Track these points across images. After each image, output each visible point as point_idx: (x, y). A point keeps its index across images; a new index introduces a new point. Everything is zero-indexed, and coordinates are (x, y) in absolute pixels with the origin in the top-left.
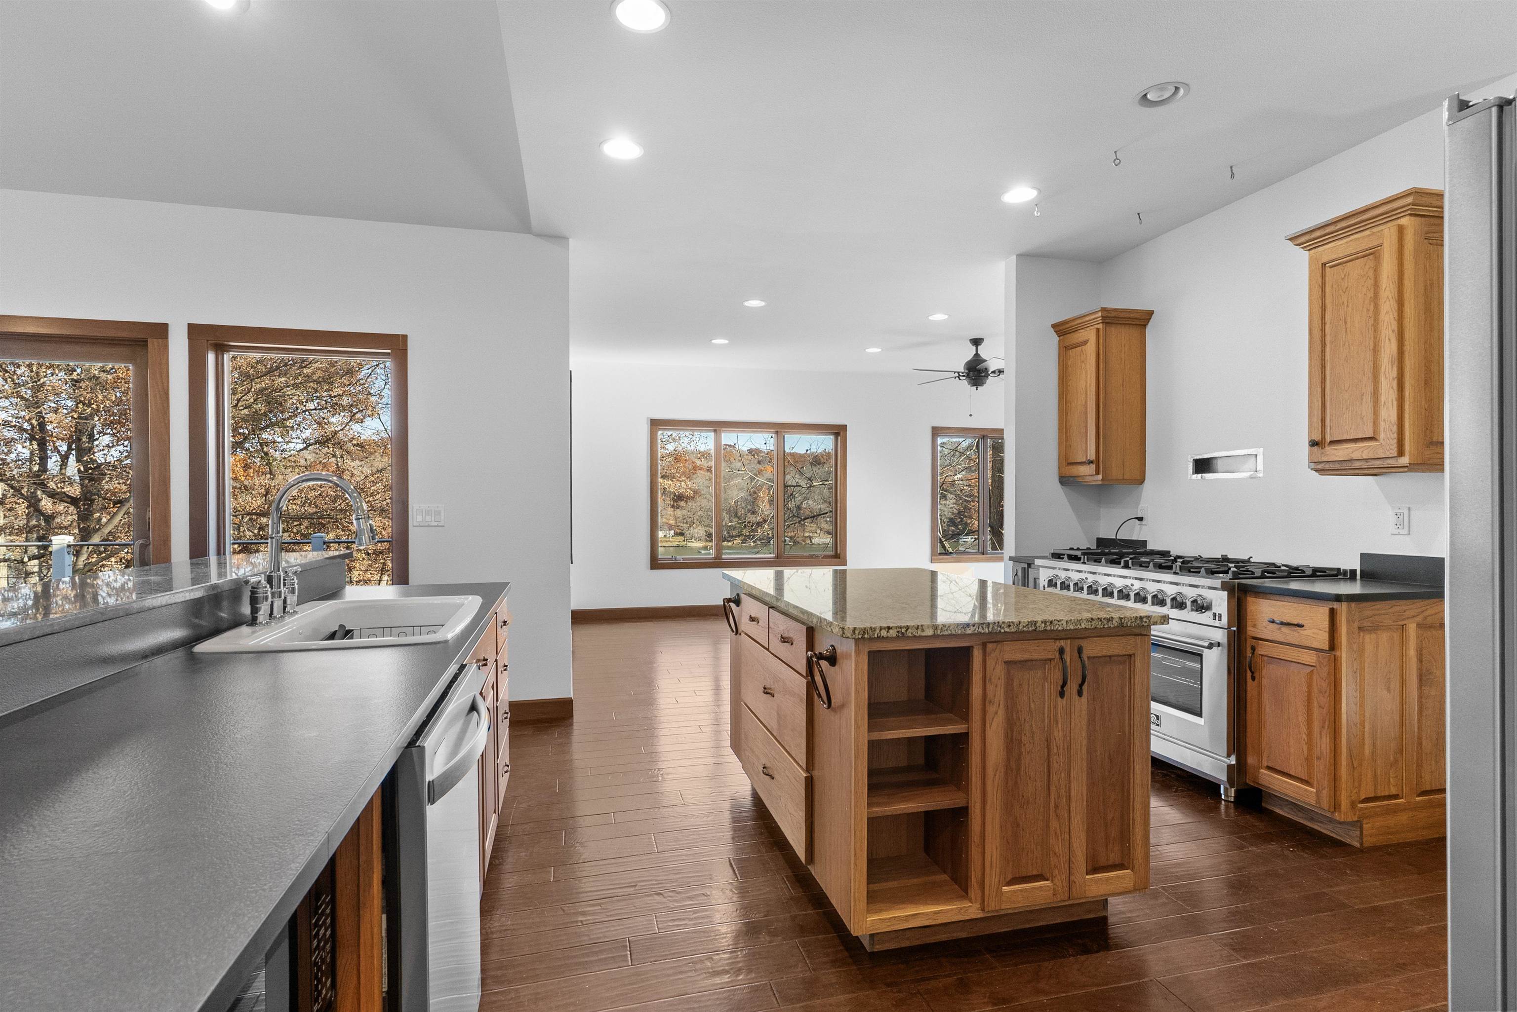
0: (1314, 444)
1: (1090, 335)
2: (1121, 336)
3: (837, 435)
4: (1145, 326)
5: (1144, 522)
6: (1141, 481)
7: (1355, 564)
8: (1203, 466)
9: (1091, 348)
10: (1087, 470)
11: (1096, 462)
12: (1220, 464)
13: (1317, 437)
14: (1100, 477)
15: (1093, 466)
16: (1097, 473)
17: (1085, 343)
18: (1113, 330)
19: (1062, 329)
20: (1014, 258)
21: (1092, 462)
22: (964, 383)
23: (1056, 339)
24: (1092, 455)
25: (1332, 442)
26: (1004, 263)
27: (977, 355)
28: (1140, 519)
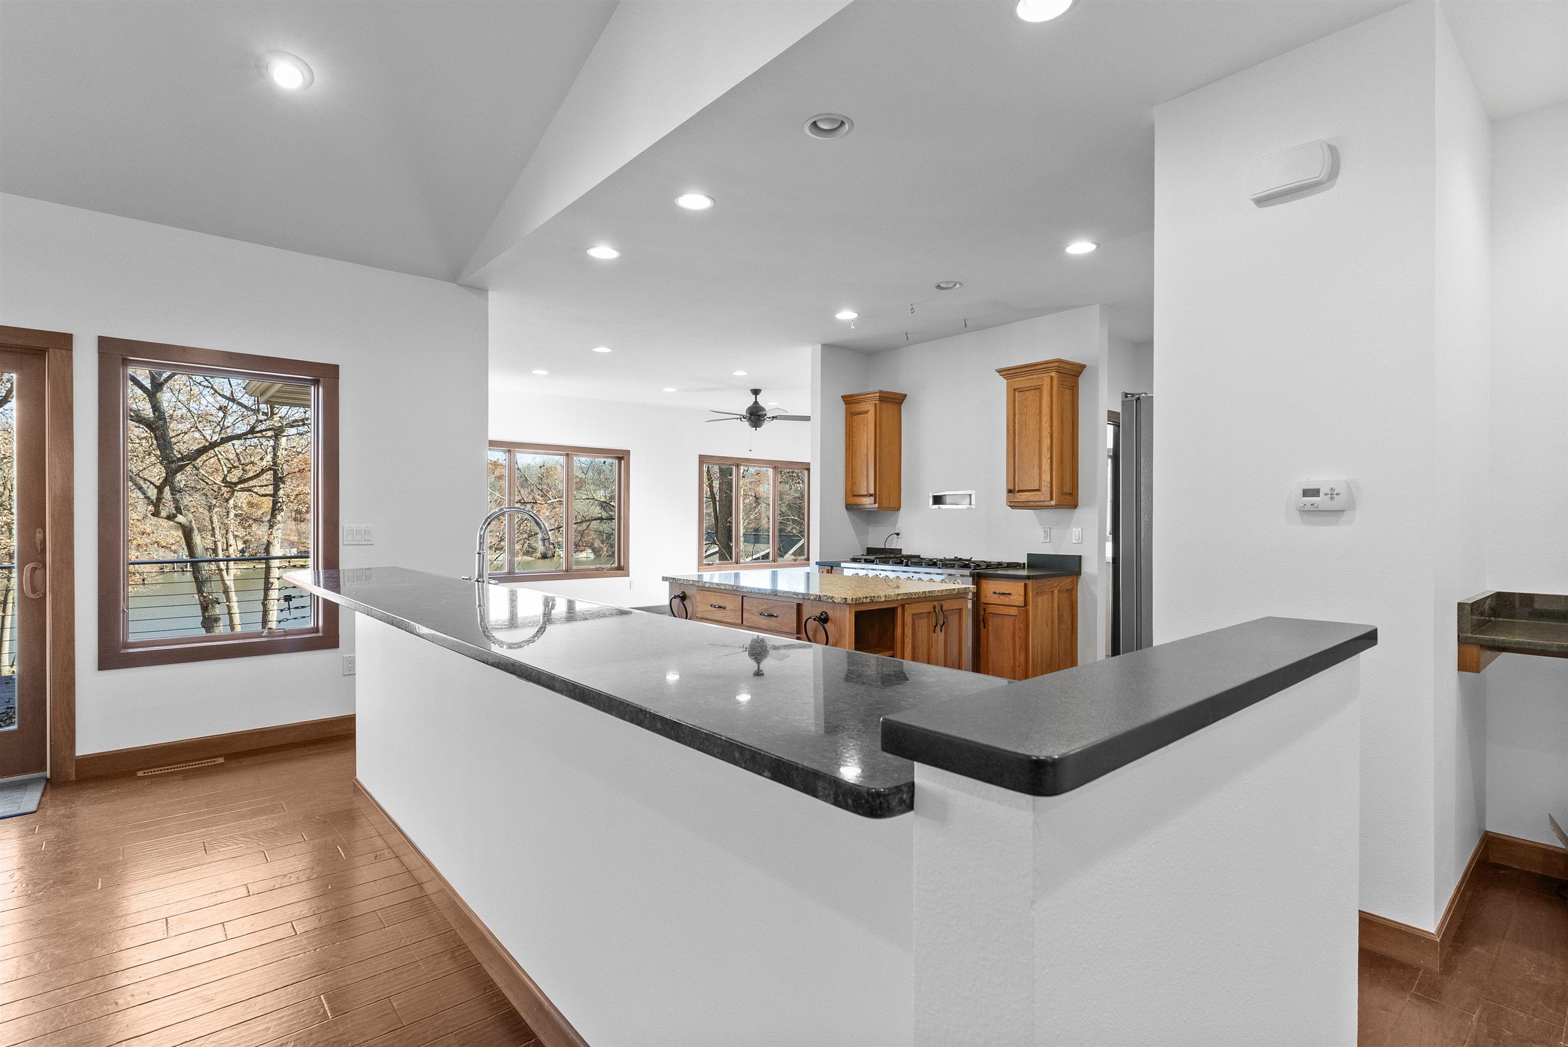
0: (1010, 491)
1: (869, 407)
2: (889, 409)
3: (620, 459)
4: (901, 404)
5: (900, 536)
6: (898, 509)
7: (1024, 560)
8: (938, 500)
9: (871, 416)
10: (868, 502)
11: (874, 495)
12: (948, 500)
13: (1011, 487)
14: (877, 505)
15: (873, 498)
16: (875, 503)
17: (866, 412)
18: (884, 405)
19: (849, 400)
20: (819, 346)
21: (871, 495)
22: (746, 424)
23: (843, 406)
24: (872, 492)
25: (1019, 491)
26: (810, 348)
27: (756, 402)
28: (898, 534)
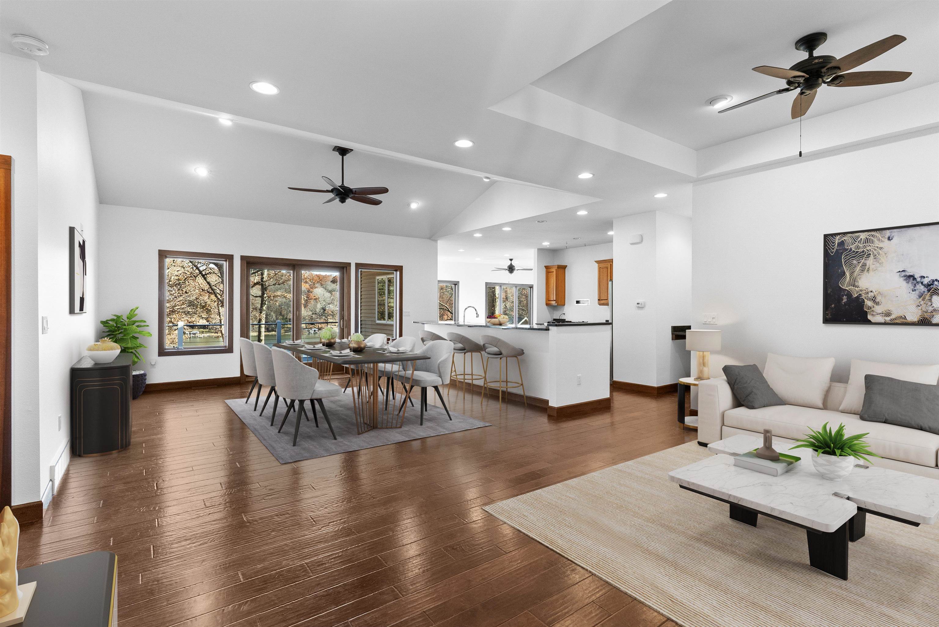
0: (598, 300)
1: (554, 270)
2: (561, 271)
3: (455, 285)
4: (565, 269)
6: (565, 305)
7: (605, 322)
8: (578, 302)
9: (555, 273)
10: (553, 303)
11: (556, 300)
12: (581, 302)
13: (599, 299)
14: (557, 304)
15: (555, 301)
16: (556, 303)
17: (553, 272)
18: (559, 270)
19: (547, 267)
20: (537, 249)
21: (555, 300)
22: (507, 272)
23: (545, 269)
24: (555, 299)
25: (601, 300)
26: (533, 250)
27: (511, 264)
28: (564, 314)
